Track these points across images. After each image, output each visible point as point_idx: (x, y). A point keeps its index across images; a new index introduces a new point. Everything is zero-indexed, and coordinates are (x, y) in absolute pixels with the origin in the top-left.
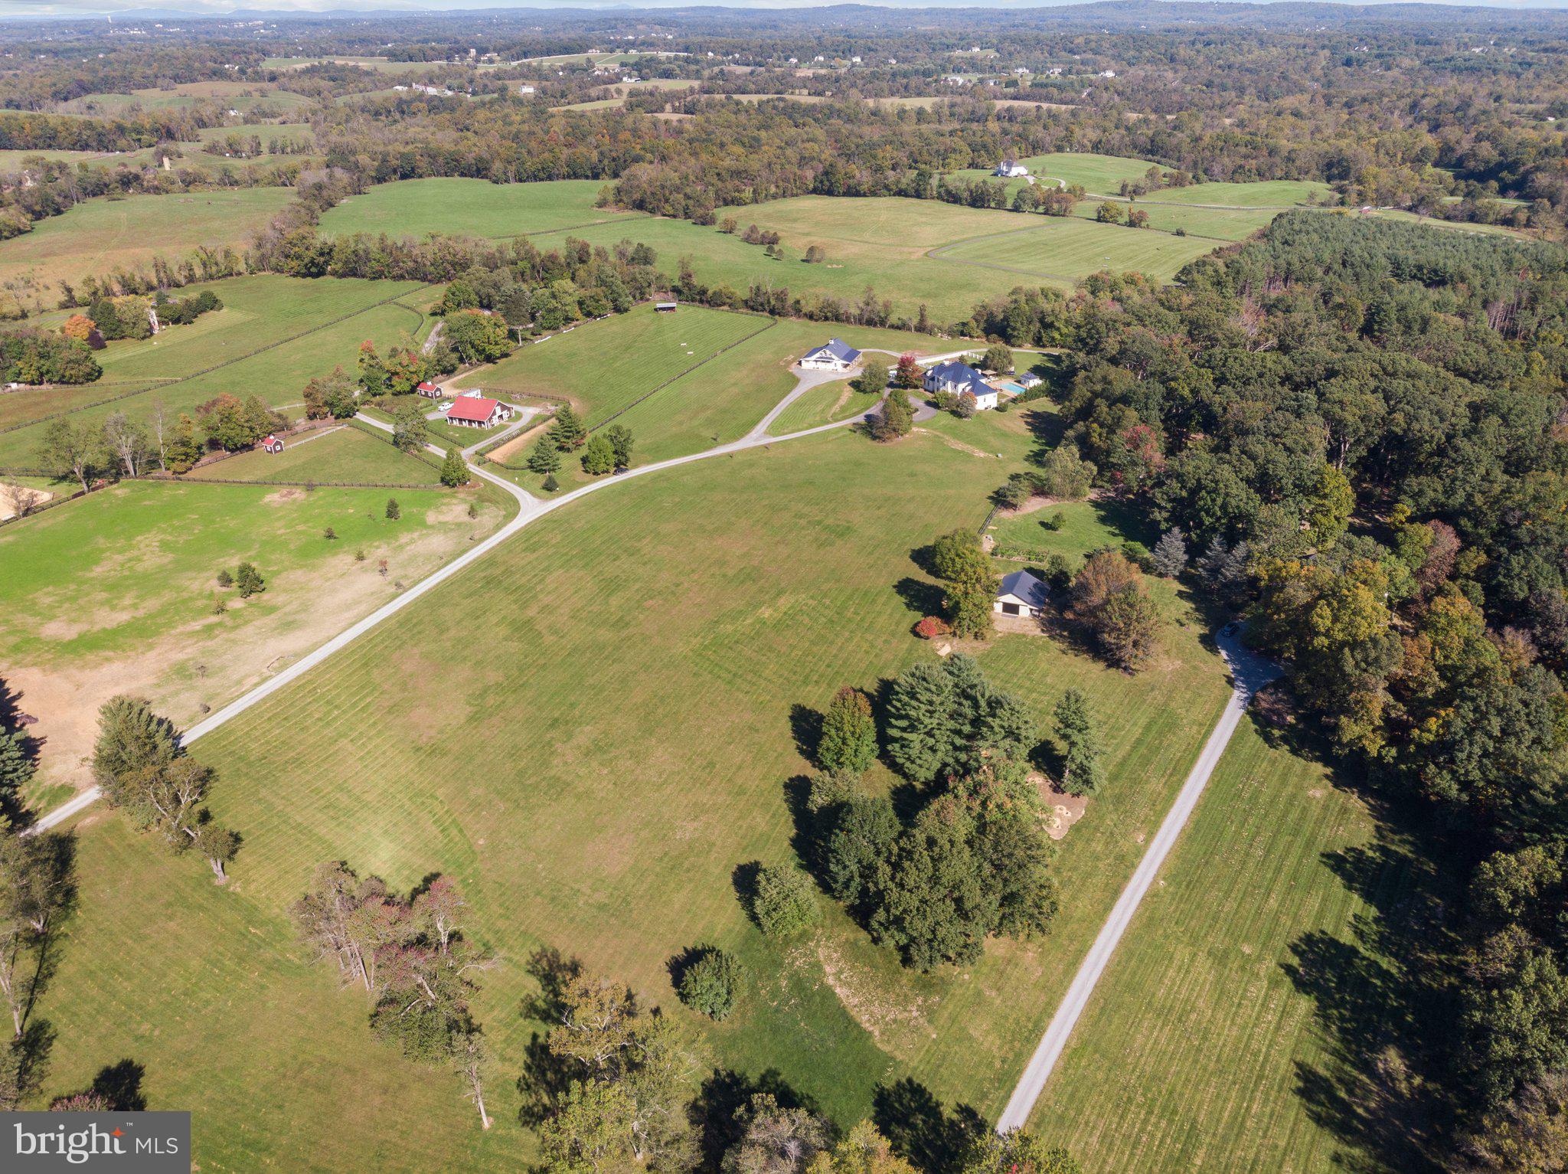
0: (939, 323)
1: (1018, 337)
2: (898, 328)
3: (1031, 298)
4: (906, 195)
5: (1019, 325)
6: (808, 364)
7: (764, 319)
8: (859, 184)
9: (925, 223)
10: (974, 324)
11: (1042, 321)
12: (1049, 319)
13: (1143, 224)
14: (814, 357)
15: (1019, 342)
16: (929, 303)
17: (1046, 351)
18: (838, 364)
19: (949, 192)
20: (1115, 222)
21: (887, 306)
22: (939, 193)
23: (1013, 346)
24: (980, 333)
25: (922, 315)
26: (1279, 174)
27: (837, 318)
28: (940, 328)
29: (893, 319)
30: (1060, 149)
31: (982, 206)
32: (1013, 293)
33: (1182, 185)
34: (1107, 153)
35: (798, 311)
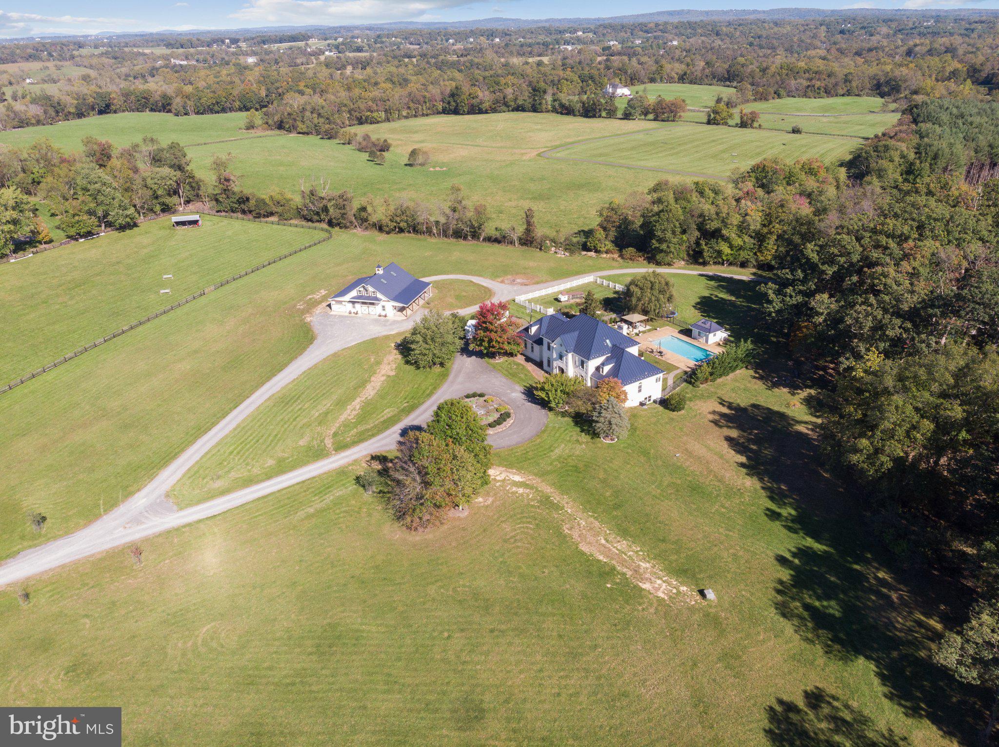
0: (552, 234)
1: (667, 253)
2: (497, 241)
3: (680, 195)
4: (523, 110)
5: (669, 235)
6: (342, 308)
7: (318, 231)
8: (481, 103)
9: (539, 130)
10: (600, 234)
11: (701, 228)
12: (713, 225)
13: (756, 124)
14: (348, 297)
15: (668, 259)
16: (538, 207)
17: (711, 270)
18: (388, 307)
19: (562, 106)
20: (726, 124)
21: (480, 211)
22: (553, 107)
23: (658, 264)
24: (610, 246)
25: (529, 223)
26: (841, 92)
27: (415, 229)
28: (553, 241)
29: (489, 229)
30: (652, 80)
31: (594, 116)
32: (655, 190)
33: (766, 99)
34: (691, 82)
35: (363, 219)
